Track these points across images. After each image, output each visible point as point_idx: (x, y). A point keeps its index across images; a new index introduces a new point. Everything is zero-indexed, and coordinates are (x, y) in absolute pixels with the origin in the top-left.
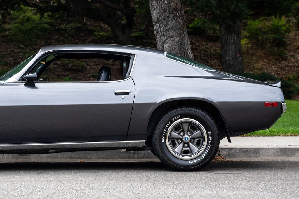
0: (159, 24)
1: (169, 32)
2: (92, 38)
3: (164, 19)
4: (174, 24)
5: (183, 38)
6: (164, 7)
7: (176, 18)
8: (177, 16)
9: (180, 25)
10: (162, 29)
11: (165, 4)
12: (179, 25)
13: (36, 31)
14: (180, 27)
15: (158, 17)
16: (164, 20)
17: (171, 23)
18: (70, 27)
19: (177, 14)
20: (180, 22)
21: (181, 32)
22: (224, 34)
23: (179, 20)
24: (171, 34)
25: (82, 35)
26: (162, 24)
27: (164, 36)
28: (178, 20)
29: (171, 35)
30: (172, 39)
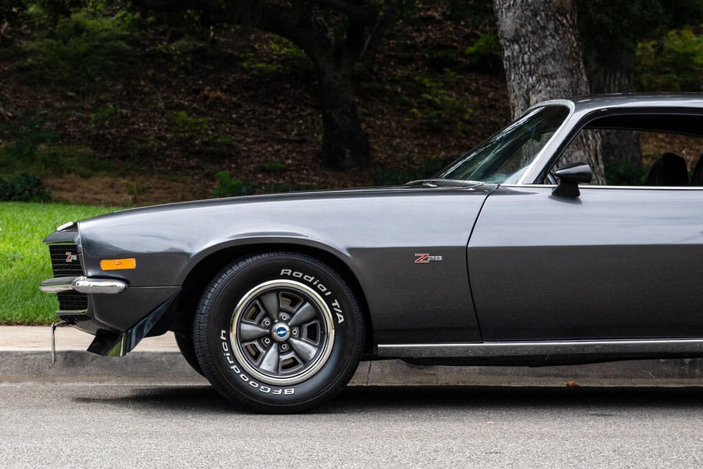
0: (519, 45)
1: (544, 64)
2: (237, 76)
3: (533, 33)
4: (557, 45)
5: (578, 80)
7: (563, 30)
8: (565, 27)
9: (571, 48)
10: (526, 57)
12: (569, 48)
13: (101, 58)
14: (571, 53)
15: (518, 27)
16: (532, 36)
17: (551, 44)
18: (181, 48)
19: (565, 21)
20: (571, 41)
21: (574, 64)
22: (596, 71)
23: (570, 37)
24: (550, 69)
25: (212, 68)
26: (526, 46)
27: (531, 75)
28: (566, 37)
29: (549, 73)
30: (552, 82)
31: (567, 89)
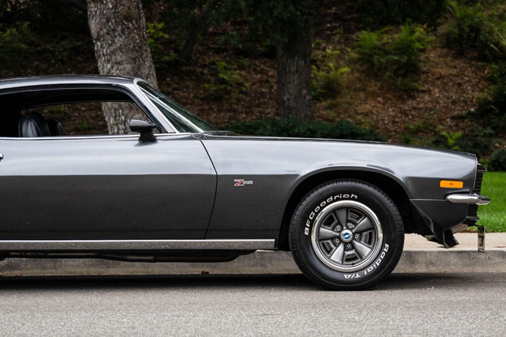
0: (101, 43)
1: (115, 55)
3: (108, 33)
4: (123, 42)
5: (140, 65)
6: (106, 13)
7: (128, 31)
8: (130, 29)
9: (134, 43)
10: (104, 50)
11: (109, 8)
12: (132, 44)
14: (135, 47)
15: (98, 30)
16: (107, 36)
17: (119, 41)
19: (130, 25)
20: (134, 39)
21: (137, 55)
23: (133, 36)
24: (119, 59)
26: (104, 43)
27: (108, 63)
28: (130, 36)
29: (118, 61)
30: (120, 67)
31: (130, 72)
